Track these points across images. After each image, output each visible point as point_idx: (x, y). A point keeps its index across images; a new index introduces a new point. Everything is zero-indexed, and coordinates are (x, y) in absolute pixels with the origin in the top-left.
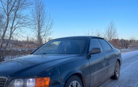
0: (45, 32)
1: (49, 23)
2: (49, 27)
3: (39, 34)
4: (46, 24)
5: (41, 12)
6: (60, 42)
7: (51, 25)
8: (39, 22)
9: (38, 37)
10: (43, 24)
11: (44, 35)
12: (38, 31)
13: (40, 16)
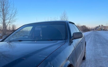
0: (10, 19)
1: (13, 11)
2: (13, 15)
3: (4, 21)
4: (10, 12)
5: (5, 1)
6: (32, 27)
7: (15, 13)
8: (3, 10)
9: (3, 23)
10: (7, 12)
11: (9, 22)
12: (3, 19)
13: (4, 5)
